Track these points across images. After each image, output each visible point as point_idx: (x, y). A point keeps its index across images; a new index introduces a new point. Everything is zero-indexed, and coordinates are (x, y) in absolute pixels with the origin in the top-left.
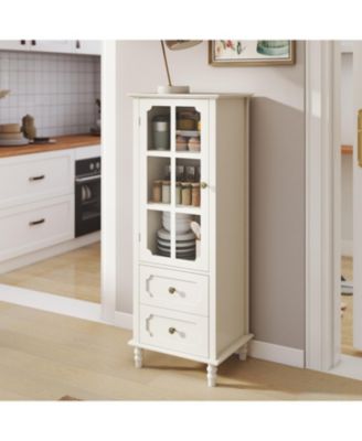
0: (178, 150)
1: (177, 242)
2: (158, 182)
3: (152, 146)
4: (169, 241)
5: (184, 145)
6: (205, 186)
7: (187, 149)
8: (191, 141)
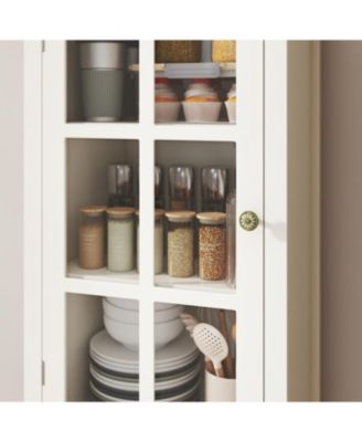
0: (160, 118)
1: (158, 377)
2: (96, 211)
3: (78, 110)
4: (135, 377)
5: (173, 106)
6: (253, 222)
7: (181, 117)
8: (193, 92)
